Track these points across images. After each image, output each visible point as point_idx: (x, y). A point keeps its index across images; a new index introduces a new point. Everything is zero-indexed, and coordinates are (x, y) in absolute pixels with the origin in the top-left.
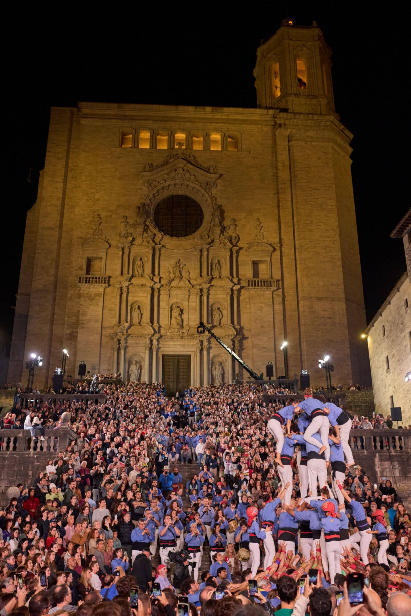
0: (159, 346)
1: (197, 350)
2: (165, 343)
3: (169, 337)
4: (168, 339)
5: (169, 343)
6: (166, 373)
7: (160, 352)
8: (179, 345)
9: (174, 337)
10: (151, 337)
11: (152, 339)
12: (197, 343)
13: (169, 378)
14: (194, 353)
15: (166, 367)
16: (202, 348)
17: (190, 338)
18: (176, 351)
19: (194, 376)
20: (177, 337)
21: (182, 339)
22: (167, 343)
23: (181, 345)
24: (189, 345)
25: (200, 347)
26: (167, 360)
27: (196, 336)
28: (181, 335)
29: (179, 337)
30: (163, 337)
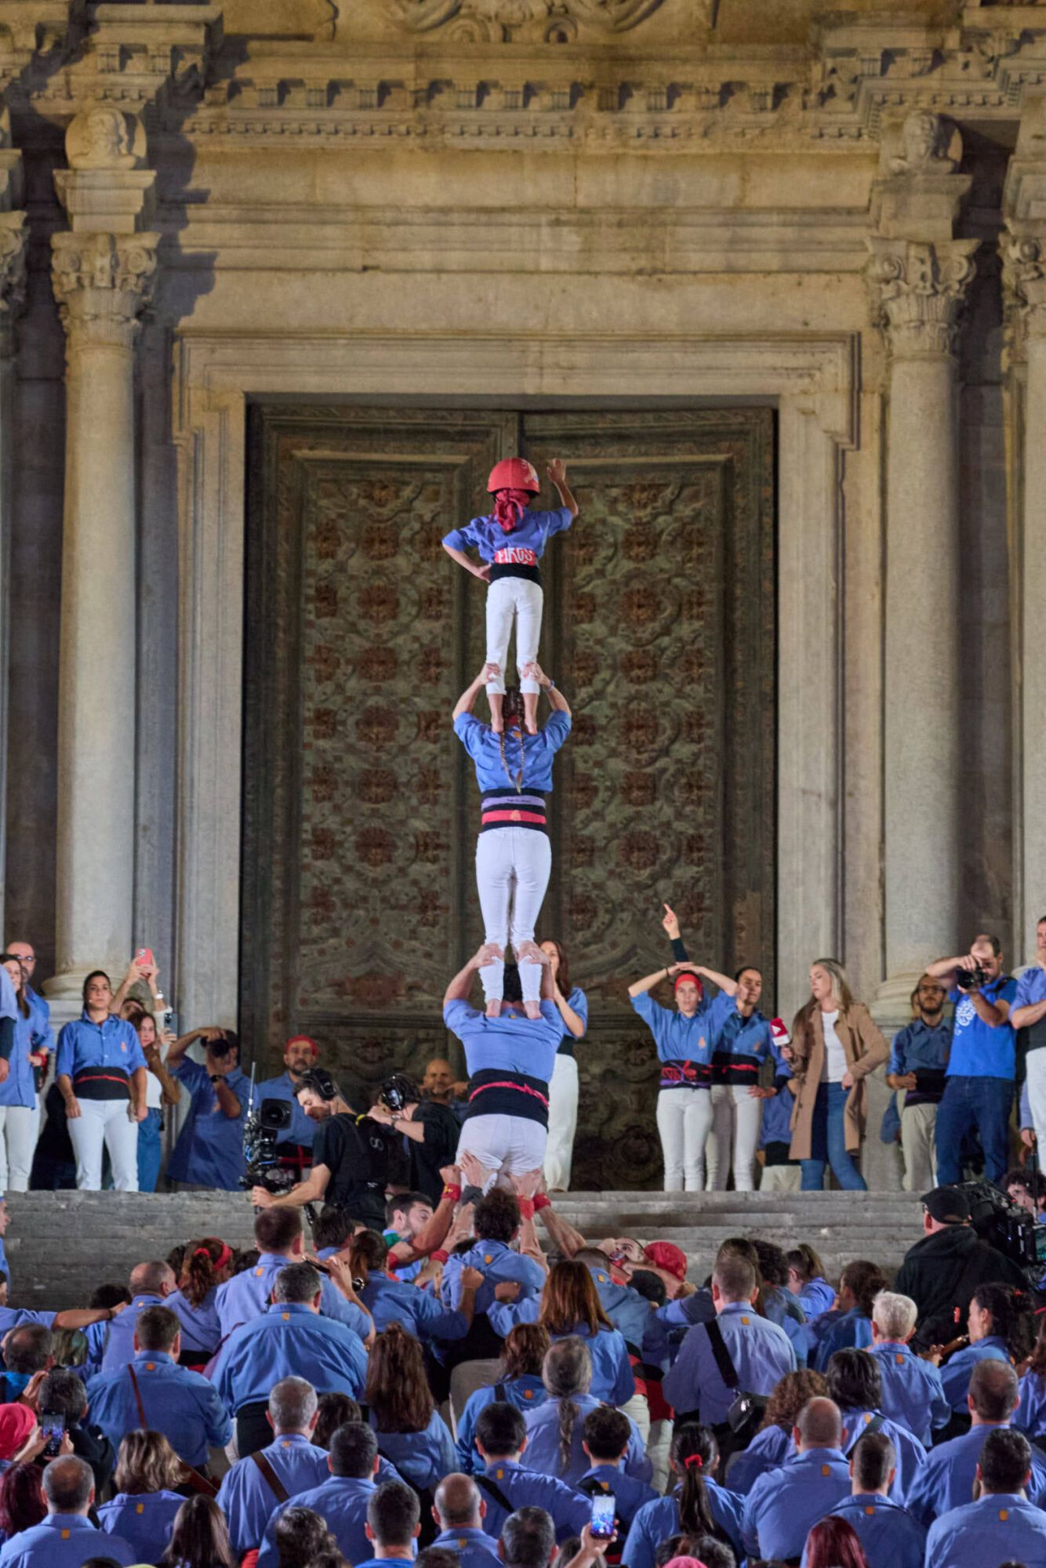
0: (193, 238)
1: (903, 311)
2: (291, 186)
3: (365, 73)
4: (343, 111)
5: (371, 188)
6: (317, 748)
7: (196, 359)
8: (560, 216)
9: (467, 77)
10: (40, 67)
11: (50, 103)
12: (897, 184)
13: (375, 844)
14: (835, 367)
15: (320, 630)
16: (987, 261)
17: (761, 77)
18: (509, 339)
19: (840, 798)
20: (511, 74)
21: (617, 96)
22: (334, 186)
23: (584, 217)
24: (737, 214)
25: (958, 257)
26: (327, 507)
27: (871, 41)
28: (585, 34)
29: (559, 72)
30: (262, 72)
